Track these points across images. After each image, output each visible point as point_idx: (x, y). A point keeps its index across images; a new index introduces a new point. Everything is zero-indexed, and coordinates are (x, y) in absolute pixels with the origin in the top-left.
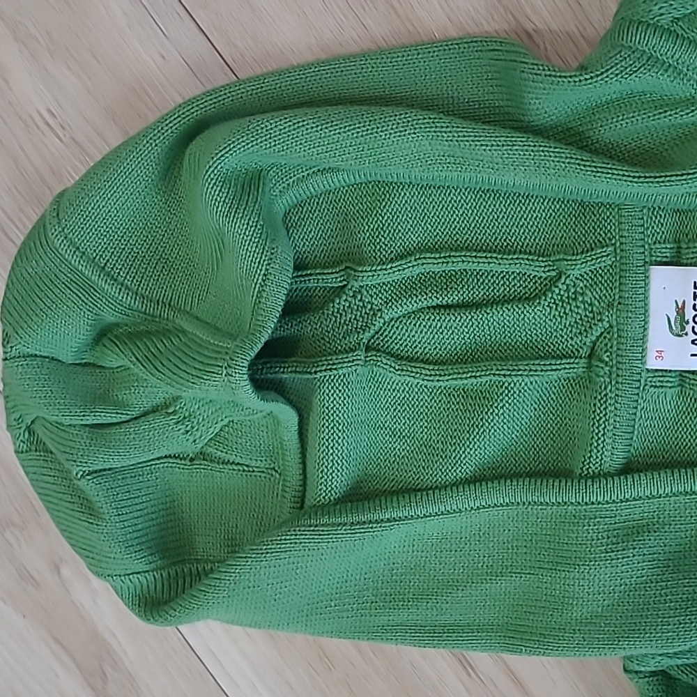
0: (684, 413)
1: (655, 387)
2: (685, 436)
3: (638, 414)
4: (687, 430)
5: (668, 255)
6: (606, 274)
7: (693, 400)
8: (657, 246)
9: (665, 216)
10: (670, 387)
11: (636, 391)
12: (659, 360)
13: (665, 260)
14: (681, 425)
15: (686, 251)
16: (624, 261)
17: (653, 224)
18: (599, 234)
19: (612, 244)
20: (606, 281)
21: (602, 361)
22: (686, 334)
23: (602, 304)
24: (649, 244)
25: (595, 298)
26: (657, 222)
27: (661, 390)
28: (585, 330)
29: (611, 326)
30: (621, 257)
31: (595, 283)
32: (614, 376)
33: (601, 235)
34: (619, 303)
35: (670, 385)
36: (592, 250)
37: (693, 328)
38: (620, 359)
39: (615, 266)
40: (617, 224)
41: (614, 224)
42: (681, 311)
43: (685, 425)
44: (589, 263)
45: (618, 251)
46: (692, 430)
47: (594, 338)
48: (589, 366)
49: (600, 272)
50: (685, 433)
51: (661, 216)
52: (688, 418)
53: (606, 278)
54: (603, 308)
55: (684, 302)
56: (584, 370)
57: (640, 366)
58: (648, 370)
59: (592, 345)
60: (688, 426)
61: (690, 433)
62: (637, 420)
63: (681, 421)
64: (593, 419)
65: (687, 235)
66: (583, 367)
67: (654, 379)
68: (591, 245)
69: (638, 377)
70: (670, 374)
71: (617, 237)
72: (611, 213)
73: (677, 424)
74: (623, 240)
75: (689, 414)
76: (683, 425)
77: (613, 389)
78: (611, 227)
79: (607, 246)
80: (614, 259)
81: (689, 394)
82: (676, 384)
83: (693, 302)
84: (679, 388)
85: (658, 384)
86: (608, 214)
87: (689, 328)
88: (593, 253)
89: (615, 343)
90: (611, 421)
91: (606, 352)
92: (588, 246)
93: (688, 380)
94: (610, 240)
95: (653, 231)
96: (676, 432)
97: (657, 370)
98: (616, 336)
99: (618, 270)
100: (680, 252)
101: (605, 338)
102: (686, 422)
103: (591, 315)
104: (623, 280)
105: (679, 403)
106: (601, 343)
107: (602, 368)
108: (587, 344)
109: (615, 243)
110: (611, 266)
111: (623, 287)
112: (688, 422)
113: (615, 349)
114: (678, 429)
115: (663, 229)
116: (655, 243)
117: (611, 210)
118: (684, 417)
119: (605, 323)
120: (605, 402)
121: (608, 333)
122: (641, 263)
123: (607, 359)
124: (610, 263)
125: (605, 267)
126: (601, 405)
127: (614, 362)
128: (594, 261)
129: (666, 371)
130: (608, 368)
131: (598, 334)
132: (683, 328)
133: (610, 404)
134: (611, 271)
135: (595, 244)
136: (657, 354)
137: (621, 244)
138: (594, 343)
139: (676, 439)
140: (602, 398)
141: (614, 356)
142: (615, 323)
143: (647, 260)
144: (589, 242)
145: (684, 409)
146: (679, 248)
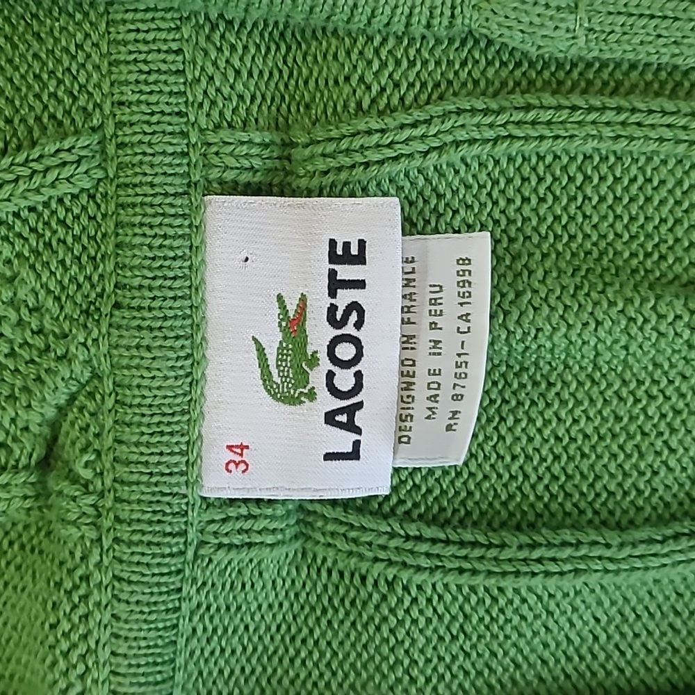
0: (313, 609)
1: (231, 546)
2: (316, 673)
3: (185, 626)
4: (322, 654)
5: (257, 163)
6: (77, 217)
7: (335, 575)
8: (225, 134)
9: (245, 48)
10: (272, 545)
11: (176, 563)
12: (237, 472)
13: (245, 177)
14: (304, 641)
15: (307, 152)
16: (126, 177)
17: (210, 70)
18: (54, 95)
19: (93, 129)
20: (77, 239)
21: (74, 479)
22: (312, 395)
23: (68, 308)
24: (201, 131)
25: (49, 292)
26: (222, 64)
27: (244, 555)
28: (25, 389)
29: (96, 376)
30: (120, 167)
31: (48, 245)
32: (107, 523)
33: (60, 101)
34: (117, 306)
35: (270, 539)
36: (34, 144)
37: (331, 375)
38: (122, 471)
39: (105, 195)
40: (105, 68)
41: (97, 68)
42: (294, 325)
43: (316, 643)
44: (22, 186)
45: (111, 149)
46: (335, 654)
47: (51, 413)
48: (42, 494)
49: (61, 213)
50: (316, 665)
51: (233, 48)
52: (324, 622)
53: (77, 230)
54: (72, 319)
55: (303, 299)
56: (28, 504)
57: (183, 490)
58: (208, 503)
59: (46, 430)
60: (323, 644)
61: (328, 665)
62: (181, 642)
63: (305, 631)
64: (52, 647)
65: (307, 107)
66: (25, 497)
67: (226, 528)
68: (30, 131)
69: (178, 524)
70: (269, 511)
71: (107, 108)
72: (87, 35)
73: (293, 639)
74: (124, 115)
75: (324, 611)
76: (311, 642)
77: (106, 561)
78: (89, 76)
79: (77, 132)
80: (99, 174)
81: (324, 560)
82: (289, 533)
83: (329, 301)
84: (298, 545)
85: (237, 540)
86: (79, 36)
87: (317, 379)
88: (35, 154)
89: (109, 422)
90: (104, 654)
91: (84, 450)
92: (22, 131)
93: (320, 524)
94: (88, 115)
95: (212, 91)
96: (292, 661)
97: (232, 501)
98: (110, 402)
99: (112, 206)
100: (289, 159)
101: (81, 409)
102: (317, 633)
103: (39, 342)
104: (127, 236)
105: (298, 585)
106: (73, 424)
107: (74, 499)
108: (34, 428)
109: (101, 126)
110: (91, 197)
111: (126, 257)
112: (323, 634)
113: (109, 441)
114: (298, 652)
115: (240, 87)
116: (218, 127)
117: (87, 26)
118: (311, 622)
119: (77, 367)
120: (85, 598)
121: (91, 395)
122: (178, 184)
123: (87, 474)
124: (87, 184)
125: (74, 197)
126: (75, 607)
127: (108, 482)
128: (37, 180)
129: (258, 502)
130: (91, 500)
131: (62, 400)
132: (302, 377)
133: (98, 604)
134: (92, 210)
135: (44, 129)
136: (231, 456)
137: (120, 125)
138: (55, 426)
139: (292, 682)
140: (76, 587)
141: (107, 461)
142: (105, 367)
143: (196, 177)
144: (23, 120)
145: (313, 599)
146: (288, 145)
